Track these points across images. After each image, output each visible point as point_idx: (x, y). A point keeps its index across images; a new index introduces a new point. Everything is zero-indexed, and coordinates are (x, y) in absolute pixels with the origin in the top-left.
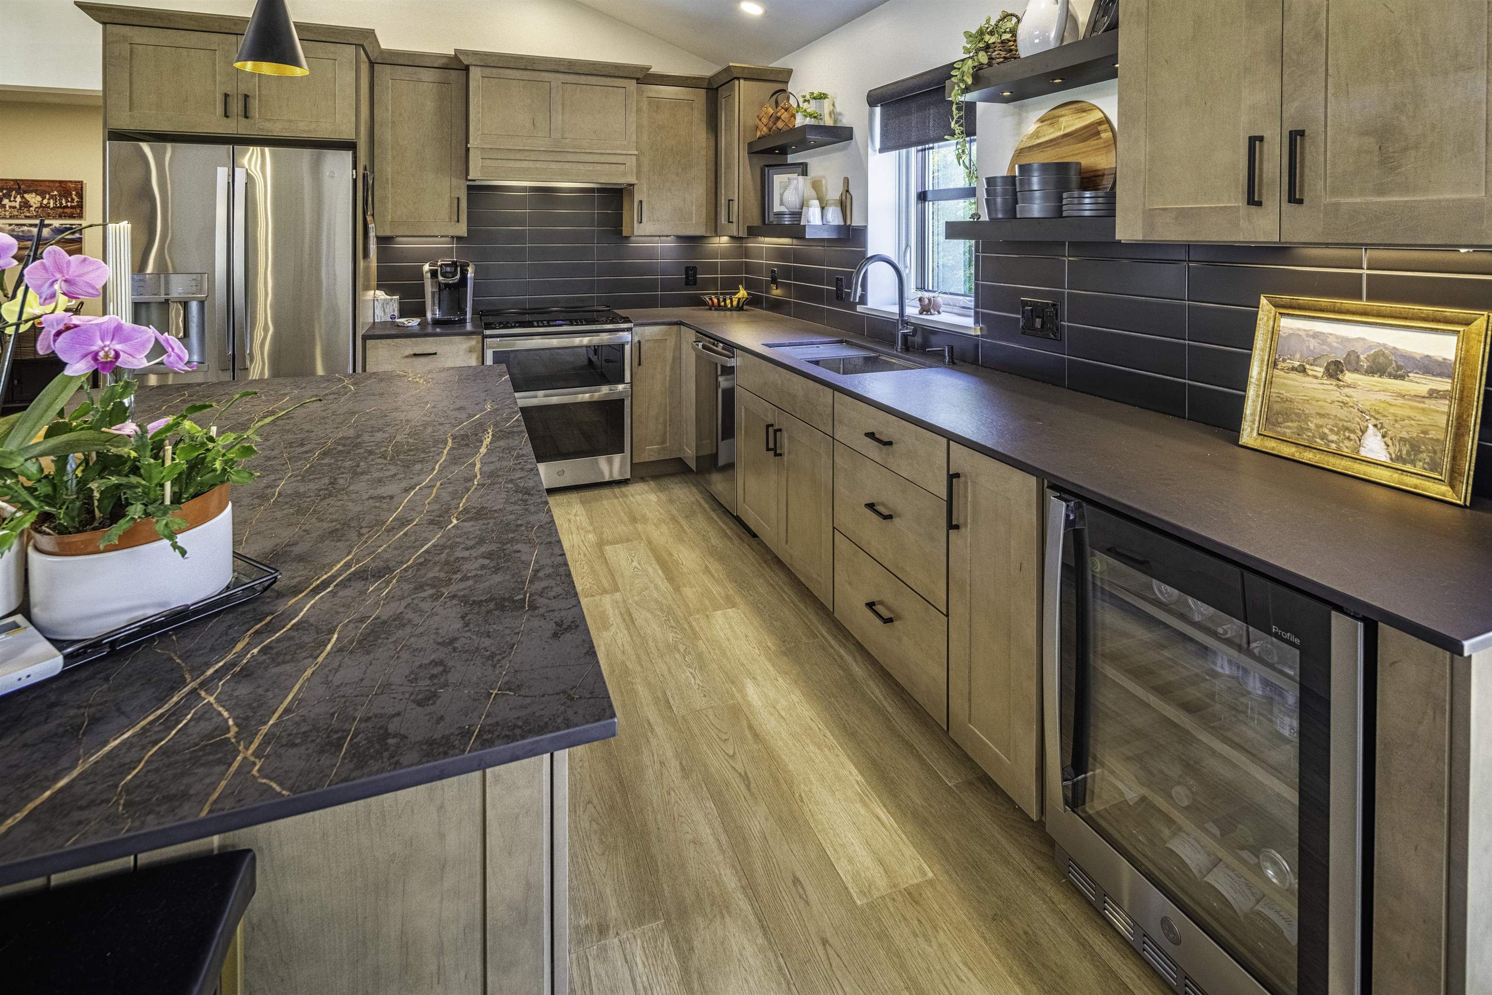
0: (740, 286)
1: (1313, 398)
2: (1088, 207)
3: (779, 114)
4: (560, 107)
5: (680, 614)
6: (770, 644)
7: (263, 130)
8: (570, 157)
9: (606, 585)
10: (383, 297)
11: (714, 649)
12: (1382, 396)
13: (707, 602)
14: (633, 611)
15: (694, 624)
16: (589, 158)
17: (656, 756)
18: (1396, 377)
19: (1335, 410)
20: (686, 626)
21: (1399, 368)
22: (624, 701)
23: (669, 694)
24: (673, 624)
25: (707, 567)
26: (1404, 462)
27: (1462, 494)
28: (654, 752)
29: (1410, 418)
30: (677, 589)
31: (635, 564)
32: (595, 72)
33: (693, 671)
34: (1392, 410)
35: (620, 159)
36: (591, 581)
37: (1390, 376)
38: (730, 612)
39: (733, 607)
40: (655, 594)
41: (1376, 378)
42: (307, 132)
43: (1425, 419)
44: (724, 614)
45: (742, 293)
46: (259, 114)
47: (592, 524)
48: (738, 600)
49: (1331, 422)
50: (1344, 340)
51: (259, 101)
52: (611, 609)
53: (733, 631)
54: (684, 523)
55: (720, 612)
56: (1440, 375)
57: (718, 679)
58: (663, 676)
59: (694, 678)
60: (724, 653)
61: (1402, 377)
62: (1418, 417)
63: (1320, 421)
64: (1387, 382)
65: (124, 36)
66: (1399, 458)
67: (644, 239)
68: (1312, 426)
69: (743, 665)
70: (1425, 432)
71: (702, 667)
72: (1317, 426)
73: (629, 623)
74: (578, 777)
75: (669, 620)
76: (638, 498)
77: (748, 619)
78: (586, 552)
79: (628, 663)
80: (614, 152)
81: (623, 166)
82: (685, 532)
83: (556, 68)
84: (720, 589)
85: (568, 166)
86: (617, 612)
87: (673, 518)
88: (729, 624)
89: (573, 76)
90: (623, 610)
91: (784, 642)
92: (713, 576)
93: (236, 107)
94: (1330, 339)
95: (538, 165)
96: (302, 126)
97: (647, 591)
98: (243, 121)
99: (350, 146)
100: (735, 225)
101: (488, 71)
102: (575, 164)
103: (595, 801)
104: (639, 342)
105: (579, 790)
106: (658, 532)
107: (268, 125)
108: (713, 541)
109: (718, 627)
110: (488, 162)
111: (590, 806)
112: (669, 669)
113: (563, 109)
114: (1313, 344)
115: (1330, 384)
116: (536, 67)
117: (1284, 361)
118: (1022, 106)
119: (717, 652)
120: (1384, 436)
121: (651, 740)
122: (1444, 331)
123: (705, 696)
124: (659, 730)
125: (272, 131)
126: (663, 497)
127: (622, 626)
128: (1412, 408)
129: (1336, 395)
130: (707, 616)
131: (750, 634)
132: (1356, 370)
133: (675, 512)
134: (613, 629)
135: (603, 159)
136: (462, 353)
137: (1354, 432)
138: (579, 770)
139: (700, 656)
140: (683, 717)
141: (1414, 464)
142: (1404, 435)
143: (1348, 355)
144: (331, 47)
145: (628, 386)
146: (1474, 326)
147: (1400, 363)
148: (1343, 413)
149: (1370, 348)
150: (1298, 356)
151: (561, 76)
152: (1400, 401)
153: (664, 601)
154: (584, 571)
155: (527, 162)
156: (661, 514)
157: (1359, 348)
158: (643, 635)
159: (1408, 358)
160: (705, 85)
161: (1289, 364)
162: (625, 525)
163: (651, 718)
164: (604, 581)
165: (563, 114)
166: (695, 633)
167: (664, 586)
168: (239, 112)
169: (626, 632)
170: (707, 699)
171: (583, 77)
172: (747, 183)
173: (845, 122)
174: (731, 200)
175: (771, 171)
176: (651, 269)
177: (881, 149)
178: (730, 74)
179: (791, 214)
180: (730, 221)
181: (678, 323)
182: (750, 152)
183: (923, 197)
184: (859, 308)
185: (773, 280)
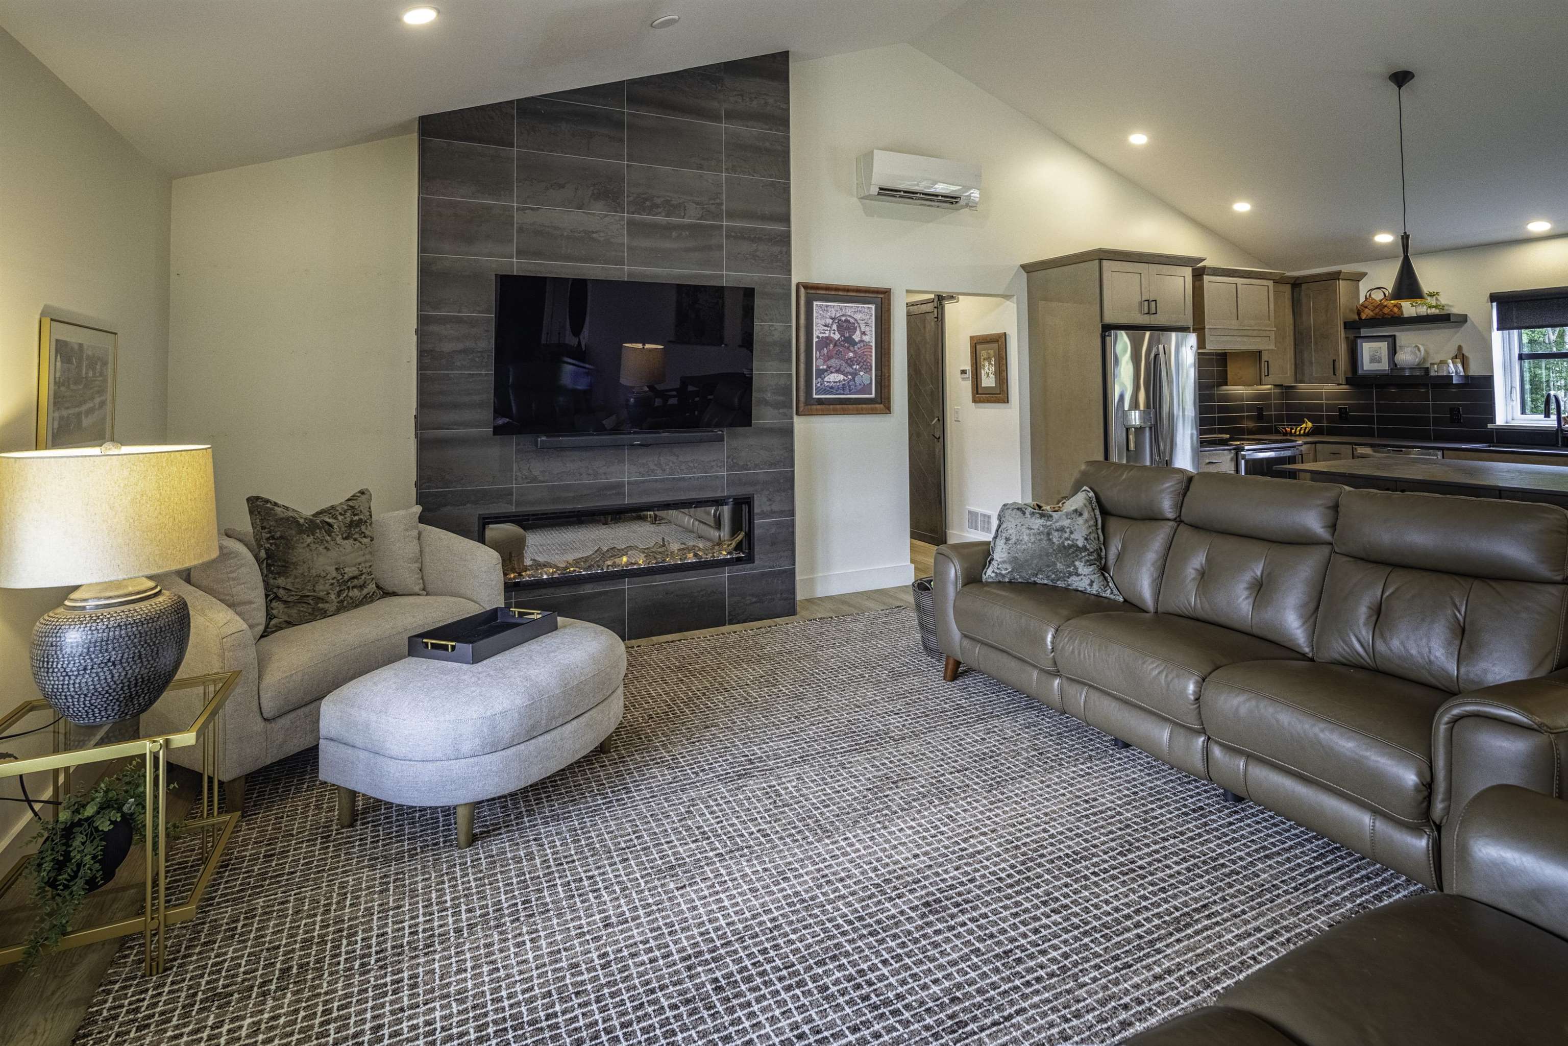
0: (1306, 419)
8: (1247, 333)
16: (1254, 333)
32: (1257, 277)
35: (1267, 334)
80: (1264, 329)
81: (1268, 339)
85: (1245, 339)
89: (1246, 279)
95: (1233, 338)
101: (1210, 278)
102: (1248, 338)
135: (1260, 333)
136: (1228, 462)
151: (1241, 280)
155: (1228, 337)
171: (1250, 280)
172: (1343, 348)
173: (1455, 310)
174: (1334, 361)
175: (1359, 341)
176: (1240, 408)
177: (1498, 329)
178: (1335, 276)
179: (1411, 369)
180: (1334, 374)
181: (1315, 443)
182: (1345, 328)
183: (1521, 357)
184: (1490, 426)
185: (1343, 414)
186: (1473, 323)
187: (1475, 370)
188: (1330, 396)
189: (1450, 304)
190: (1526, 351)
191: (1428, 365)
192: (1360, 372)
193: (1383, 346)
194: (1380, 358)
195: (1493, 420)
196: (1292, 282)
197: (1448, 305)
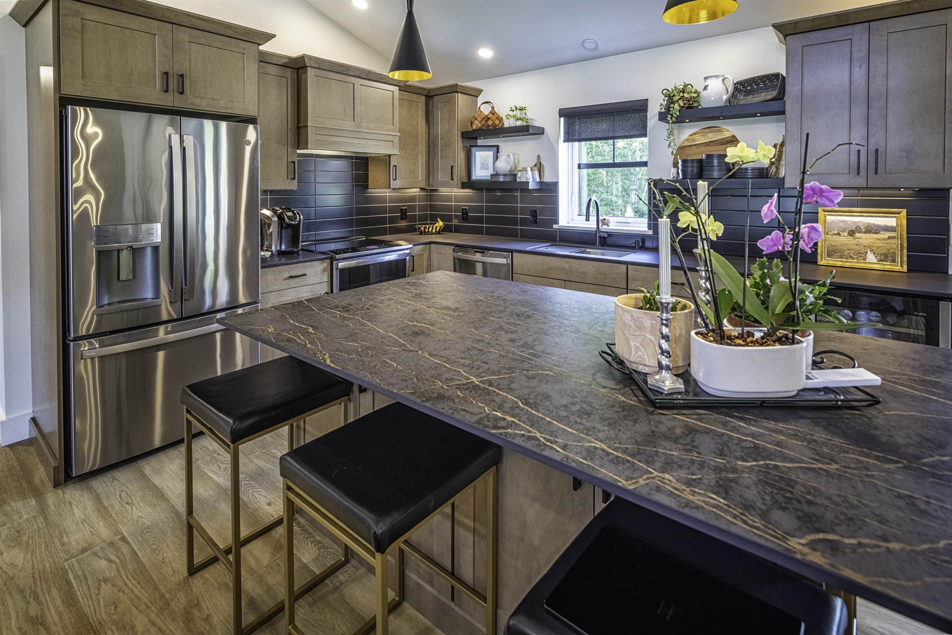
0: (438, 219)
1: (845, 244)
2: (750, 174)
3: (489, 117)
4: (359, 101)
7: (193, 104)
8: (365, 136)
12: (871, 240)
16: (375, 137)
18: (876, 233)
19: (854, 247)
21: (876, 230)
26: (883, 261)
27: (905, 269)
29: (883, 247)
34: (876, 245)
35: (390, 138)
37: (873, 233)
41: (868, 234)
42: (226, 108)
43: (888, 246)
46: (190, 91)
49: (853, 252)
50: (854, 222)
51: (190, 80)
56: (892, 231)
61: (878, 233)
62: (885, 246)
63: (849, 252)
64: (872, 235)
65: (76, 11)
66: (881, 260)
68: (846, 254)
70: (889, 250)
72: (848, 253)
80: (387, 133)
81: (387, 143)
85: (363, 142)
89: (366, 81)
93: (173, 84)
94: (848, 222)
95: (348, 140)
96: (222, 103)
98: (178, 96)
100: (455, 181)
101: (319, 72)
102: (367, 141)
104: (412, 256)
107: (197, 101)
110: (320, 137)
113: (361, 102)
114: (842, 224)
115: (851, 238)
117: (831, 232)
118: (680, 126)
120: (874, 254)
122: (891, 217)
125: (200, 106)
128: (883, 243)
129: (854, 242)
132: (860, 232)
135: (382, 137)
136: (319, 273)
137: (862, 254)
141: (887, 262)
142: (881, 252)
143: (856, 227)
144: (242, 44)
146: (901, 214)
147: (877, 228)
148: (857, 248)
149: (865, 224)
150: (836, 229)
151: (359, 80)
152: (878, 241)
155: (341, 138)
157: (860, 224)
159: (878, 226)
161: (833, 232)
165: (361, 106)
168: (175, 89)
171: (371, 82)
172: (461, 156)
173: (536, 124)
174: (452, 167)
175: (473, 149)
176: (383, 210)
177: (565, 141)
178: (454, 89)
179: (505, 175)
180: (452, 179)
181: (430, 243)
182: (462, 137)
183: (579, 166)
184: (555, 226)
185: (465, 215)
186: (548, 136)
187: (547, 178)
188: (457, 199)
189: (534, 118)
190: (585, 161)
191: (516, 172)
192: (474, 178)
193: (490, 154)
194: (487, 165)
195: (557, 222)
196: (426, 93)
197: (532, 119)
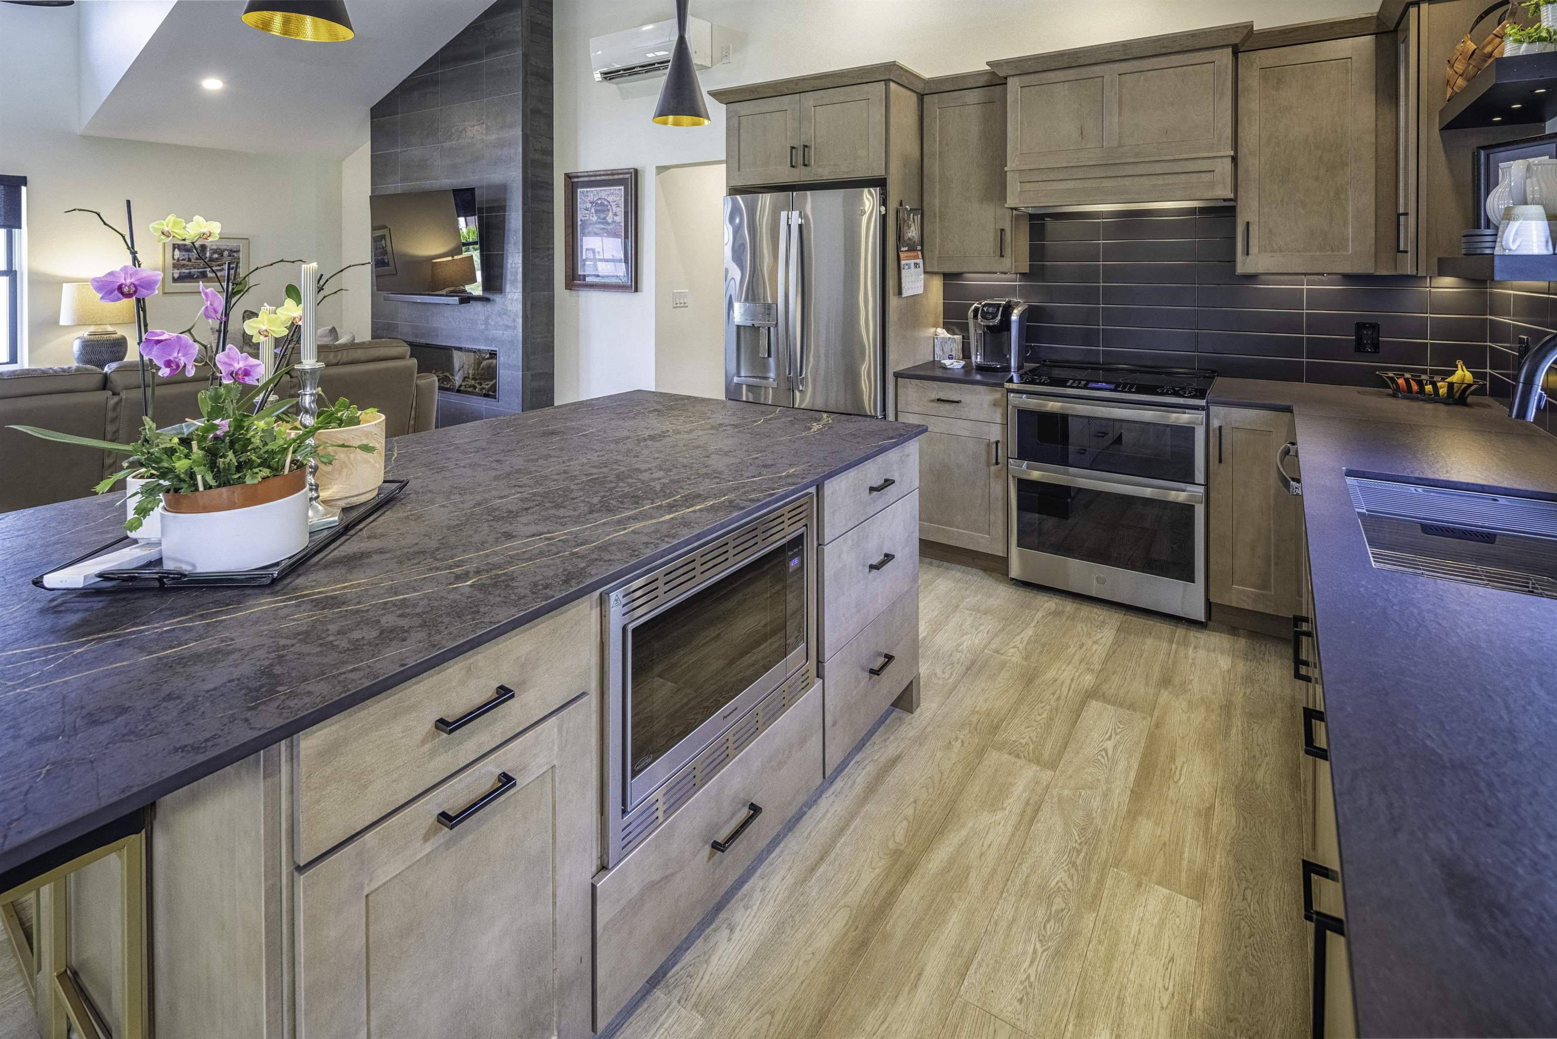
0: (1460, 363)
3: (1488, 49)
4: (1116, 105)
5: (1104, 854)
6: (1199, 1004)
7: (817, 176)
8: (1129, 170)
9: (1047, 753)
10: (942, 336)
11: (1100, 942)
13: (1159, 862)
14: (1046, 808)
15: (1109, 882)
16: (1158, 168)
17: (883, 1028)
20: (1094, 877)
22: (922, 919)
23: (979, 956)
24: (1079, 862)
25: (1212, 807)
28: (889, 1019)
30: (1132, 816)
31: (1110, 745)
32: (1164, 51)
33: (1040, 950)
35: (1205, 165)
36: (1034, 735)
38: (1183, 903)
39: (1196, 898)
40: (1096, 803)
42: (847, 173)
44: (1169, 899)
45: (1462, 374)
46: (814, 162)
47: (1105, 662)
48: (1215, 892)
51: (814, 150)
52: (1021, 788)
53: (1158, 936)
54: (1238, 723)
55: (1166, 891)
57: (1063, 990)
58: (996, 924)
59: (1032, 962)
60: (1111, 957)
65: (735, 112)
67: (1272, 277)
69: (1121, 1002)
71: (1058, 955)
73: (1027, 818)
74: (793, 971)
75: (1079, 852)
76: (1202, 653)
77: (1201, 934)
78: (1063, 697)
79: (973, 874)
80: (1193, 156)
81: (1210, 175)
82: (1227, 736)
83: (1106, 57)
84: (1199, 856)
85: (1127, 182)
86: (1025, 795)
87: (1227, 708)
88: (1163, 921)
89: (1134, 62)
90: (1036, 798)
91: (1230, 1020)
92: (1207, 828)
93: (798, 157)
95: (1088, 184)
96: (844, 168)
97: (1089, 792)
98: (803, 169)
99: (880, 183)
100: (1410, 257)
101: (1027, 79)
102: (1137, 179)
103: (778, 1017)
104: (1220, 428)
105: (778, 987)
106: (1185, 717)
107: (820, 170)
108: (1260, 776)
109: (1139, 912)
110: (1028, 186)
111: (768, 1018)
112: (1014, 920)
113: (1120, 108)
116: (1081, 61)
119: (1102, 949)
121: (901, 999)
123: (1021, 1001)
124: (922, 996)
125: (822, 176)
126: (1242, 667)
127: (1014, 818)
130: (1139, 885)
131: (1180, 961)
133: (1239, 699)
134: (1000, 815)
135: (1177, 167)
136: (986, 405)
138: (801, 963)
139: (1070, 936)
140: (966, 1004)
144: (866, 87)
145: (1201, 489)
151: (1117, 66)
153: (1098, 821)
154: (1039, 718)
155: (1073, 182)
156: (1214, 693)
158: (1026, 849)
160: (1373, 28)
162: (1147, 684)
163: (928, 969)
164: (1049, 745)
165: (1120, 114)
166: (1097, 896)
167: (1120, 796)
168: (801, 162)
169: (1010, 829)
170: (1019, 1008)
171: (1147, 61)
